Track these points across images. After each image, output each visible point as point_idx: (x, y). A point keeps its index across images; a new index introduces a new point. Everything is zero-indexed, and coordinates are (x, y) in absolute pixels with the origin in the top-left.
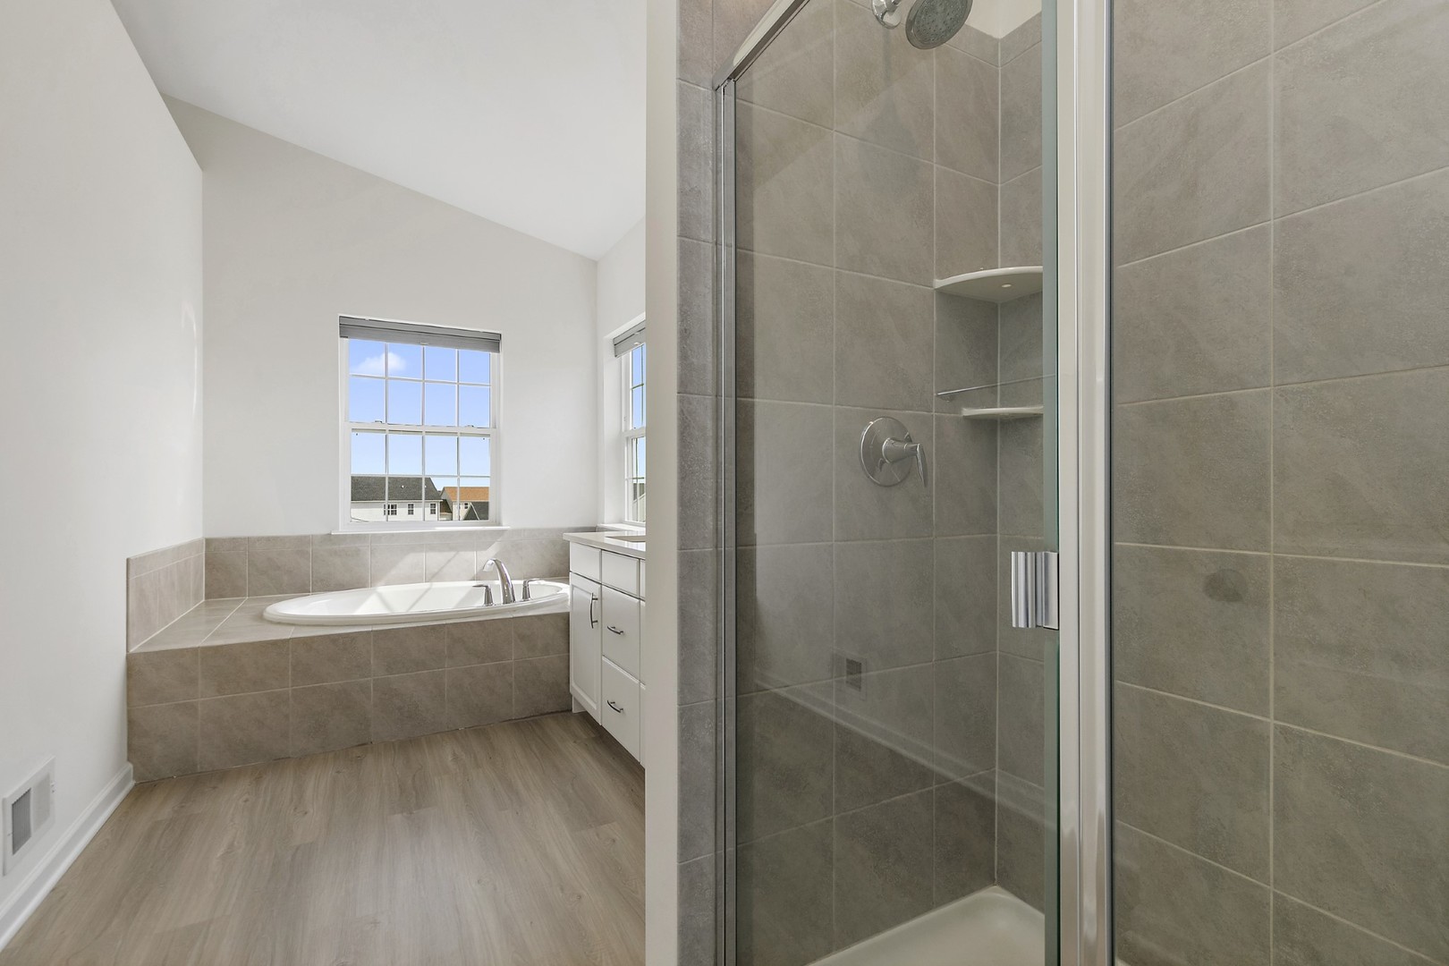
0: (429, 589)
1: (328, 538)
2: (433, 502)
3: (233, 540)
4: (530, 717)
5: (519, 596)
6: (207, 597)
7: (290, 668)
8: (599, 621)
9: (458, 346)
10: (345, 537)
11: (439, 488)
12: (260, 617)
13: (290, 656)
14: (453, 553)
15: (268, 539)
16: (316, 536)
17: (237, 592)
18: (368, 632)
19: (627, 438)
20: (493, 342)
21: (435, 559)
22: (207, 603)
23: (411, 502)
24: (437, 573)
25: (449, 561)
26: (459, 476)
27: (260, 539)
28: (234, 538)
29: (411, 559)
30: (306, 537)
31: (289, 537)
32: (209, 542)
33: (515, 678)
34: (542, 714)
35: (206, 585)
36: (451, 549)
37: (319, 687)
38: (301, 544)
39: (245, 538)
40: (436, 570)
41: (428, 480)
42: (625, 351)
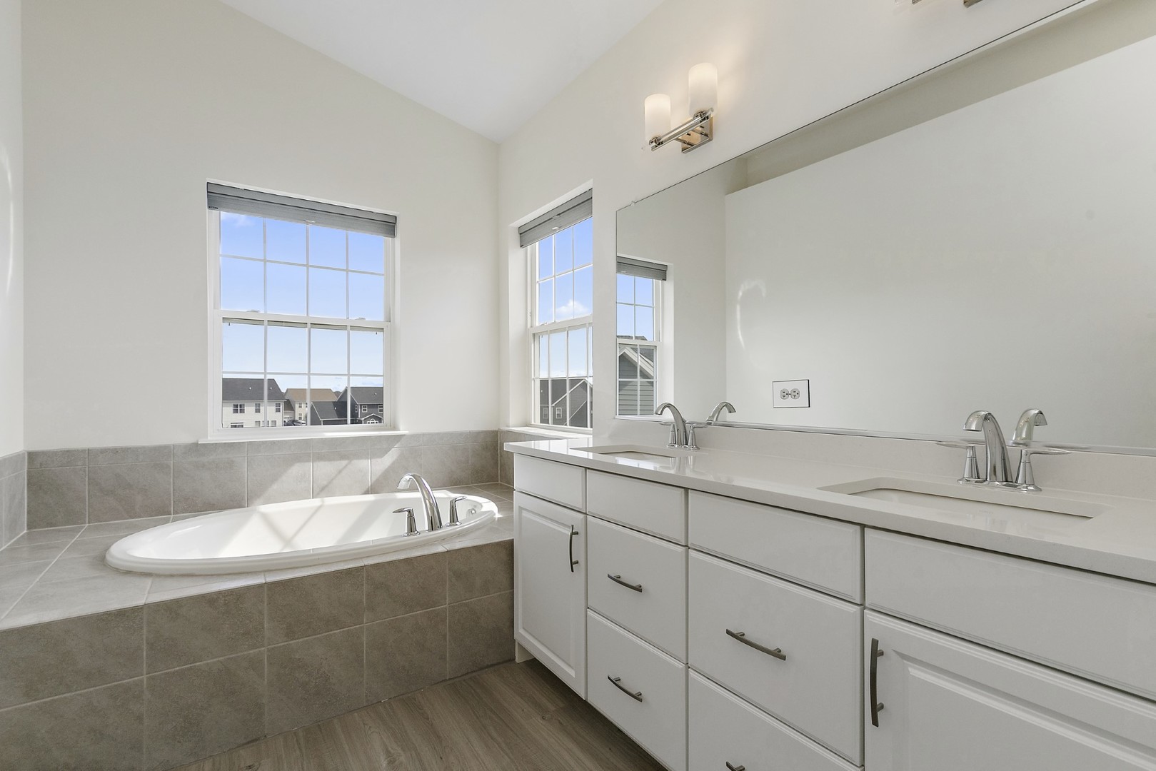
0: (320, 507)
1: (196, 448)
2: (278, 402)
3: (68, 453)
4: (468, 673)
5: (446, 519)
6: (30, 526)
7: (145, 647)
8: (582, 562)
9: (348, 227)
10: (215, 446)
11: (284, 390)
12: (102, 562)
13: (145, 631)
14: (344, 463)
15: (115, 451)
16: (179, 446)
17: (73, 517)
18: (260, 586)
19: (534, 335)
20: (388, 225)
21: (324, 469)
22: (29, 537)
23: (258, 402)
24: (327, 486)
25: (340, 472)
26: (349, 375)
27: (104, 451)
28: (68, 451)
29: (296, 469)
30: (166, 447)
31: (144, 447)
32: (32, 456)
33: (450, 626)
34: (481, 669)
35: (28, 513)
36: (342, 457)
37: (190, 669)
38: (159, 456)
39: (83, 451)
40: (325, 483)
41: (272, 382)
42: (532, 241)
